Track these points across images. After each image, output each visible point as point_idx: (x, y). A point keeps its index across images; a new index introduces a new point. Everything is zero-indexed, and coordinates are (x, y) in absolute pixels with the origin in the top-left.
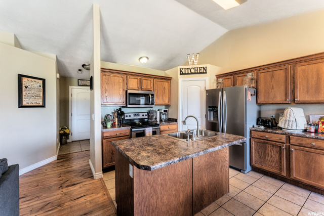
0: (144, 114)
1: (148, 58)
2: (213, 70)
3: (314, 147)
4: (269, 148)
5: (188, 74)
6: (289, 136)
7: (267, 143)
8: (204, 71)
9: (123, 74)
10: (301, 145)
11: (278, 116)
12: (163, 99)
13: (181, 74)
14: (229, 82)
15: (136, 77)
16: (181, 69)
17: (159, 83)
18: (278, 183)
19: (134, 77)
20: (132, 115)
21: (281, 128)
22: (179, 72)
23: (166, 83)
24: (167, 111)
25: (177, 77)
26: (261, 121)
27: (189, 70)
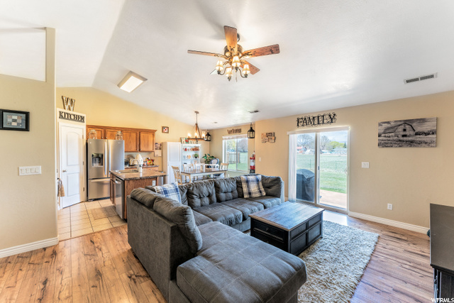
8: (82, 120)
13: (60, 117)
16: (60, 112)
22: (58, 115)
27: (69, 116)
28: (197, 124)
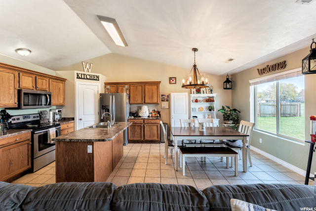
0: (36, 115)
1: (30, 51)
2: (103, 79)
3: (152, 123)
4: (136, 127)
5: (84, 79)
6: (144, 120)
7: (135, 125)
8: (97, 79)
9: (15, 70)
10: (148, 123)
11: (138, 110)
12: (58, 99)
13: (77, 78)
14: (113, 89)
15: (31, 75)
16: (77, 74)
17: (54, 83)
18: (140, 145)
19: (28, 75)
20: (21, 118)
21: (140, 117)
22: (76, 76)
23: (61, 84)
24: (61, 111)
25: (74, 80)
26: (131, 114)
27: (85, 76)
28: (195, 66)
